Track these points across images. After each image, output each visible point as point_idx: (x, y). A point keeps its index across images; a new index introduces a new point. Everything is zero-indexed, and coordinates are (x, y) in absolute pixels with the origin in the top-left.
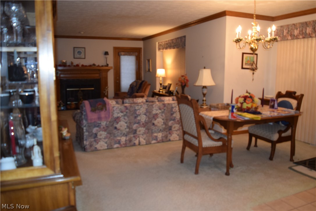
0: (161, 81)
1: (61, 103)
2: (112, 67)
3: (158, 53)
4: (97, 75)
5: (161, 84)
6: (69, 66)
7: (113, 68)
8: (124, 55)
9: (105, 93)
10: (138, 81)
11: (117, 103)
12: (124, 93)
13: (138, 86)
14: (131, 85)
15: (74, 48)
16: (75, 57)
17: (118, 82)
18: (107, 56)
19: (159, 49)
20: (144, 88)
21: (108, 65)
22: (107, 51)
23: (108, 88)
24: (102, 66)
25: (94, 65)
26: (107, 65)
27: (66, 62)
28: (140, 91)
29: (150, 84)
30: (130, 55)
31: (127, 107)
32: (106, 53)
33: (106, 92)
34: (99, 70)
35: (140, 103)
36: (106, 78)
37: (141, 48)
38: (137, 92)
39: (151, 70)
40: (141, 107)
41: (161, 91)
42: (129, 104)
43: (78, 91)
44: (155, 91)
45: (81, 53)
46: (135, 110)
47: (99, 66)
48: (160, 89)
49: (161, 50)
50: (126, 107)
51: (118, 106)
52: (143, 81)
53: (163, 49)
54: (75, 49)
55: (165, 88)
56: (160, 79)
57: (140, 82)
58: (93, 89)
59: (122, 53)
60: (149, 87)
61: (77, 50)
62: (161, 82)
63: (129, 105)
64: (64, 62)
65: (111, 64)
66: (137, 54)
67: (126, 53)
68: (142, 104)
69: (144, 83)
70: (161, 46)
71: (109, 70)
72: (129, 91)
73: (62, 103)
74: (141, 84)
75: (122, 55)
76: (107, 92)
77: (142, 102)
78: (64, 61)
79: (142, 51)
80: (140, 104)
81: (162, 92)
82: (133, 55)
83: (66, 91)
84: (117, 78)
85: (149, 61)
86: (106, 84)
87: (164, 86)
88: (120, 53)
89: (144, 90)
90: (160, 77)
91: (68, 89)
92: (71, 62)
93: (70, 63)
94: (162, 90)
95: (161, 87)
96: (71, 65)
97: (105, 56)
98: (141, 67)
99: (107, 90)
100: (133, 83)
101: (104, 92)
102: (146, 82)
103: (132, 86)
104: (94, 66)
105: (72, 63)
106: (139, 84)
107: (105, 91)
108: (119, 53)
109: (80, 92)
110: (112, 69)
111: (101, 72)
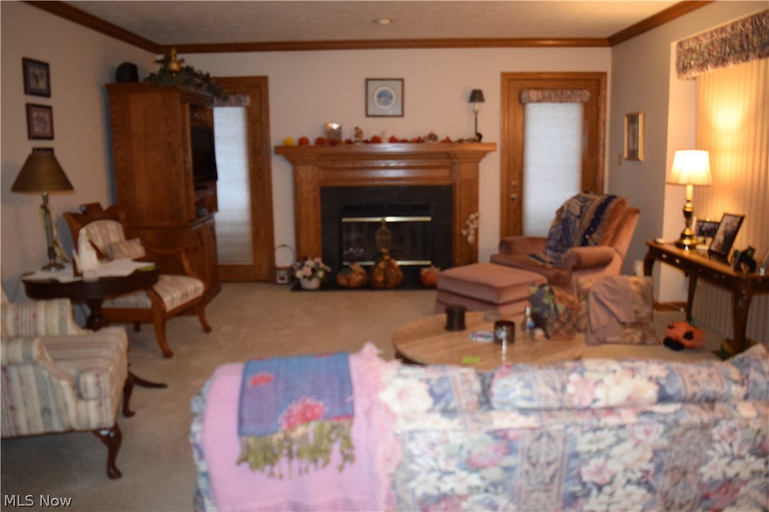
0: (688, 201)
1: (318, 264)
2: (494, 144)
3: (677, 87)
4: (443, 173)
5: (688, 215)
6: (349, 142)
7: (498, 148)
8: (539, 101)
9: (468, 235)
10: (591, 196)
11: (440, 399)
12: (535, 240)
13: (589, 216)
14: (561, 210)
15: (367, 80)
16: (370, 113)
17: (513, 196)
18: (477, 105)
19: (683, 69)
20: (615, 224)
21: (480, 136)
22: (477, 87)
23: (477, 218)
24: (461, 141)
25: (432, 137)
26: (477, 138)
27: (340, 128)
28: (595, 236)
29: (637, 211)
30: (562, 100)
31: (511, 435)
32: (476, 96)
33: (472, 232)
34: (449, 155)
35: (610, 410)
36: (473, 183)
37: (604, 74)
38: (585, 243)
39: (641, 156)
40: (620, 441)
41: (687, 242)
42: (524, 411)
43: (379, 224)
44: (661, 241)
45: (391, 97)
46: (576, 455)
47: (448, 141)
48: (683, 236)
49: (694, 73)
50: (500, 435)
51: (444, 432)
52: (610, 198)
53: (702, 66)
54: (370, 83)
55: (707, 231)
56: (685, 191)
57: (598, 199)
58: (428, 219)
59: (534, 94)
60: (634, 222)
61: (376, 89)
62: (689, 207)
63: (531, 421)
64: (332, 130)
65: (492, 132)
66: (586, 95)
67: (547, 93)
68: (629, 417)
69: (612, 205)
70: (694, 56)
71: (484, 154)
72: (551, 235)
73: (322, 265)
74: (602, 208)
75: (531, 101)
76: (477, 230)
77: (631, 403)
78: (335, 126)
79: (606, 83)
80: (612, 420)
81: (692, 247)
82: (576, 102)
83: (341, 223)
84: (514, 183)
85: (633, 119)
86: (473, 205)
87: (701, 222)
88: (524, 95)
89: (610, 233)
90: (685, 185)
91: (345, 220)
92: (357, 128)
93: (354, 132)
94: (690, 237)
95: (688, 225)
96: (353, 139)
97: (472, 104)
98: (601, 143)
99: (472, 226)
100: (569, 203)
101: (464, 232)
102: (622, 202)
103: (563, 216)
104: (431, 142)
105: (359, 133)
106: (592, 207)
107: (467, 227)
108: (520, 94)
109: (384, 228)
110: (495, 150)
111: (455, 161)
